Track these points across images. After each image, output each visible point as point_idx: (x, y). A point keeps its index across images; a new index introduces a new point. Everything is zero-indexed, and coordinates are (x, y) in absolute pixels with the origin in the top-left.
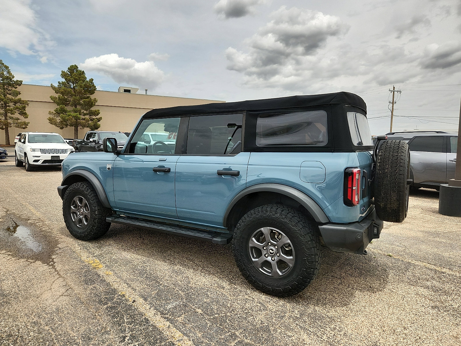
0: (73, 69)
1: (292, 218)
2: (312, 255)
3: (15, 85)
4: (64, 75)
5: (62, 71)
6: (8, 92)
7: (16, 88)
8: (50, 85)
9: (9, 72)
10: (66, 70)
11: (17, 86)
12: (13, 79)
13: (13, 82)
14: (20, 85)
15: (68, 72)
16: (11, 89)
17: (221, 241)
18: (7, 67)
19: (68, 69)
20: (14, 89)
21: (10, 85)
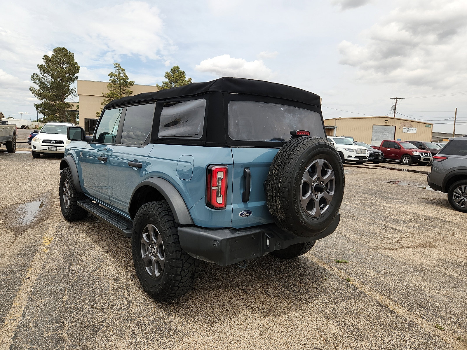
0: (175, 70)
1: (164, 217)
2: (174, 259)
3: (128, 85)
4: (168, 76)
5: (166, 72)
6: (123, 91)
7: (129, 88)
8: (155, 85)
9: (125, 74)
10: (169, 71)
11: (130, 86)
12: (127, 80)
13: (127, 83)
14: (132, 85)
15: (170, 73)
16: (125, 88)
17: (127, 233)
18: (123, 70)
19: (171, 70)
20: (128, 89)
21: (124, 85)
